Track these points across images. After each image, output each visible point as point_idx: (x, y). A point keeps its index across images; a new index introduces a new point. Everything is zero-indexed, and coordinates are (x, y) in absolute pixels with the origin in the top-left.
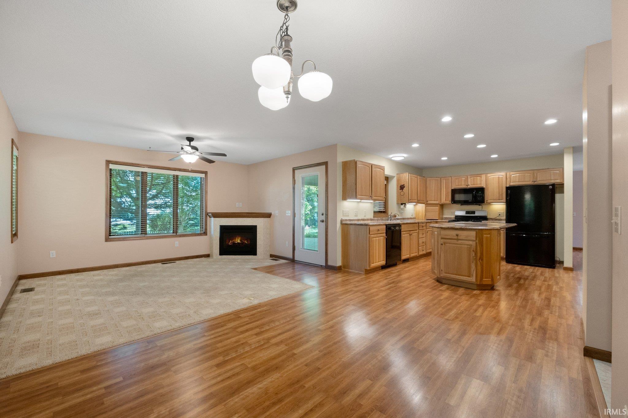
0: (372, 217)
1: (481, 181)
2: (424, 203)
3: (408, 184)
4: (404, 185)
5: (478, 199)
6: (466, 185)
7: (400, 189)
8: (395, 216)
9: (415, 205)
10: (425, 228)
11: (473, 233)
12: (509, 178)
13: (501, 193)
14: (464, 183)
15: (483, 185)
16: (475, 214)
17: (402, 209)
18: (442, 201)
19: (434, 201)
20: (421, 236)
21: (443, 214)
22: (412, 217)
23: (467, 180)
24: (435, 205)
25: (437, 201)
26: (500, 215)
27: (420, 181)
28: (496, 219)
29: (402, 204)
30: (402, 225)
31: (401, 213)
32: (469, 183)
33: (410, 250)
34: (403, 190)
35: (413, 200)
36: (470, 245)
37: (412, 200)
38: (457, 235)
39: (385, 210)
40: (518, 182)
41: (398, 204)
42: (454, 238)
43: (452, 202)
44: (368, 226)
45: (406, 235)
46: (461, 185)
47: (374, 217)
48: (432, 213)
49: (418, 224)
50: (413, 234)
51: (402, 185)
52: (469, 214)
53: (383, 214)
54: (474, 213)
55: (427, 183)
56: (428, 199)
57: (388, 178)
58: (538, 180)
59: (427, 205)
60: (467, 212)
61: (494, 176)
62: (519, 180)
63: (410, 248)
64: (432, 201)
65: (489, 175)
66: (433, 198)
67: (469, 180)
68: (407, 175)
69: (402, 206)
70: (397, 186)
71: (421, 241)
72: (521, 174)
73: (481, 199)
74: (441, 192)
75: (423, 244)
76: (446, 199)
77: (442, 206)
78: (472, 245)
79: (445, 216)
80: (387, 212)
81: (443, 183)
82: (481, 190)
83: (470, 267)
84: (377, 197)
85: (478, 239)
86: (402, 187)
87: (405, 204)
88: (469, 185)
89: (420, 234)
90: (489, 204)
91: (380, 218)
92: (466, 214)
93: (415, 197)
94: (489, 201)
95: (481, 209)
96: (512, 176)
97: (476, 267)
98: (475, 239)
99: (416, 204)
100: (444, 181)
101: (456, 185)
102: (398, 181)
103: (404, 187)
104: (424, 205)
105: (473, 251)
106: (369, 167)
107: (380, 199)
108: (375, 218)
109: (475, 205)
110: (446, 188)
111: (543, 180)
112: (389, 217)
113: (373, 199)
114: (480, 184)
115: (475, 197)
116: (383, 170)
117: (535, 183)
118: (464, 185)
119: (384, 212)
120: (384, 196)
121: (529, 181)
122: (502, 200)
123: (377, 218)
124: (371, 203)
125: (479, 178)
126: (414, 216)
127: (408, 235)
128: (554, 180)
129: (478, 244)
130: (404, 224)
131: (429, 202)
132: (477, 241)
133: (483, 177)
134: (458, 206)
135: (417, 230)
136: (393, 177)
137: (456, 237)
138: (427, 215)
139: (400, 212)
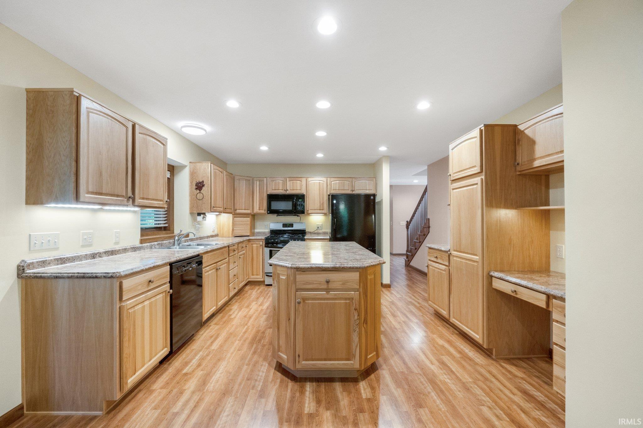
0: (137, 244)
1: (301, 186)
2: (231, 213)
3: (210, 181)
4: (203, 182)
5: (298, 208)
6: (285, 190)
7: (196, 189)
8: (187, 236)
9: (217, 215)
10: (236, 252)
11: (355, 276)
12: (330, 184)
13: (321, 203)
14: (282, 187)
15: (303, 192)
16: (292, 227)
17: (199, 223)
18: (255, 210)
19: (245, 210)
20: (231, 266)
21: (254, 229)
22: (213, 234)
23: (285, 183)
24: (245, 216)
25: (248, 210)
26: (318, 227)
27: (227, 179)
28: (314, 233)
29: (199, 214)
30: (204, 256)
31: (198, 230)
32: (288, 188)
33: (217, 296)
34: (202, 191)
35: (218, 207)
36: (349, 299)
37: (216, 207)
38: (328, 282)
39: (167, 225)
40: (339, 190)
41: (192, 213)
42: (320, 288)
43: (268, 211)
44: (115, 280)
45: (210, 272)
46: (278, 190)
47: (142, 242)
48: (241, 227)
49: (227, 248)
50: (221, 267)
51: (200, 183)
52: (286, 227)
53: (163, 234)
54: (291, 225)
55: (236, 183)
56: (237, 206)
57: (173, 167)
58: (356, 189)
59: (236, 215)
60: (285, 225)
61: (315, 181)
62: (339, 188)
63: (217, 292)
64: (242, 210)
65: (309, 179)
66: (244, 206)
67: (288, 183)
68: (208, 166)
69: (200, 218)
70: (191, 183)
71: (232, 273)
72: (340, 181)
73: (302, 208)
74: (253, 197)
75: (234, 278)
76: (259, 208)
77: (254, 216)
78: (353, 299)
79: (256, 231)
80: (171, 229)
81: (255, 186)
82: (301, 197)
83: (349, 341)
84: (147, 199)
85: (361, 285)
86: (200, 186)
87: (204, 214)
88: (288, 190)
89: (230, 264)
90: (309, 214)
91: (156, 243)
92: (283, 227)
93: (219, 203)
94: (310, 212)
95: (299, 221)
96: (333, 182)
97: (360, 338)
98: (358, 287)
99: (219, 214)
100: (258, 183)
101: (272, 190)
102: (193, 174)
103: (203, 186)
104: (231, 216)
105: (356, 309)
106: (127, 127)
107: (157, 206)
108: (144, 245)
109: (294, 215)
110: (259, 192)
111: (360, 190)
112: (177, 238)
113: (136, 204)
114: (300, 190)
115: (295, 205)
116: (164, 145)
117: (353, 192)
118: (282, 190)
119: (165, 229)
120: (166, 199)
121: (347, 190)
122: (323, 210)
123: (148, 244)
124: (135, 212)
125: (299, 182)
126: (215, 233)
127: (214, 270)
128: (369, 190)
129: (362, 294)
130: (207, 252)
131: (238, 211)
132: (361, 290)
133: (304, 180)
134: (274, 217)
135: (226, 258)
136: (183, 167)
137: (325, 287)
138: (236, 229)
139: (195, 228)
